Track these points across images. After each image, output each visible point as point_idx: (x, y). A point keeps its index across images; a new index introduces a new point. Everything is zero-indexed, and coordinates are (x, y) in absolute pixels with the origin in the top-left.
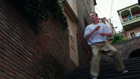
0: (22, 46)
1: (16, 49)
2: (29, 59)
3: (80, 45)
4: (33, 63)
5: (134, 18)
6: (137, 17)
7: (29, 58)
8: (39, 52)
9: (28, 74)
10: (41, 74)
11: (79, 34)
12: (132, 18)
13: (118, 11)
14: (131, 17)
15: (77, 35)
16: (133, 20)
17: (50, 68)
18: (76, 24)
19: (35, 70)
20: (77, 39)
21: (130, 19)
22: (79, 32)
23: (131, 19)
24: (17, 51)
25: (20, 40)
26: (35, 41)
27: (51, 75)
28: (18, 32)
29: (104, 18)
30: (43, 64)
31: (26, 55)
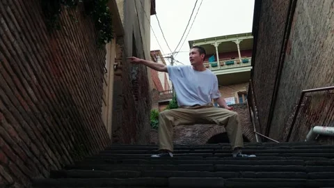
0: (20, 52)
1: (9, 55)
2: (30, 90)
3: (120, 95)
4: (36, 104)
5: (222, 66)
6: (228, 64)
7: (32, 88)
8: (51, 80)
9: (24, 129)
10: (48, 137)
11: (121, 68)
12: (218, 64)
13: (191, 43)
14: (216, 60)
15: (115, 70)
16: (219, 68)
17: (66, 129)
18: (116, 43)
19: (39, 125)
20: (114, 78)
21: (213, 66)
22: (121, 63)
23: (216, 66)
24: (8, 60)
25: (19, 33)
26: (47, 49)
27: (67, 148)
28: (16, 11)
29: (156, 51)
30: (55, 115)
31: (26, 79)
